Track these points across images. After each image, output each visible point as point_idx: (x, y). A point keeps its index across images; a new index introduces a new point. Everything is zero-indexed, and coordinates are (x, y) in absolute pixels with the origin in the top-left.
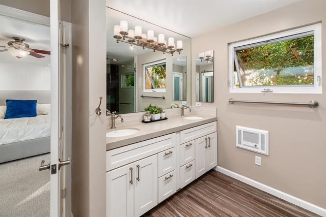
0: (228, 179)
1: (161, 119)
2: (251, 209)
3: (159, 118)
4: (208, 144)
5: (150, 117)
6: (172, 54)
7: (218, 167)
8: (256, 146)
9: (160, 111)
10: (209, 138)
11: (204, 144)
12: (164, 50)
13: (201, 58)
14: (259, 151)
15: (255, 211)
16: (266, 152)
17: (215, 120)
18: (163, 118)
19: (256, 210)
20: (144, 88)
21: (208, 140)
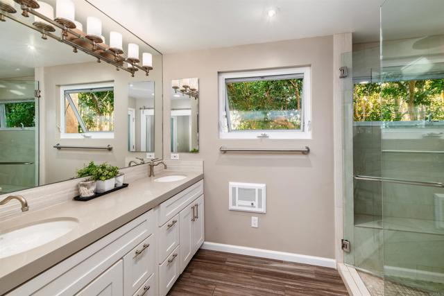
0: (221, 256)
1: (116, 189)
2: (256, 288)
3: (112, 187)
4: (195, 215)
5: (93, 188)
6: (133, 73)
7: (206, 243)
8: (252, 204)
9: (114, 173)
10: (197, 205)
11: (191, 217)
12: (119, 63)
13: (176, 88)
14: (256, 209)
15: (261, 289)
16: (263, 210)
17: (202, 177)
18: (121, 185)
19: (261, 286)
20: (63, 130)
21: (195, 207)
